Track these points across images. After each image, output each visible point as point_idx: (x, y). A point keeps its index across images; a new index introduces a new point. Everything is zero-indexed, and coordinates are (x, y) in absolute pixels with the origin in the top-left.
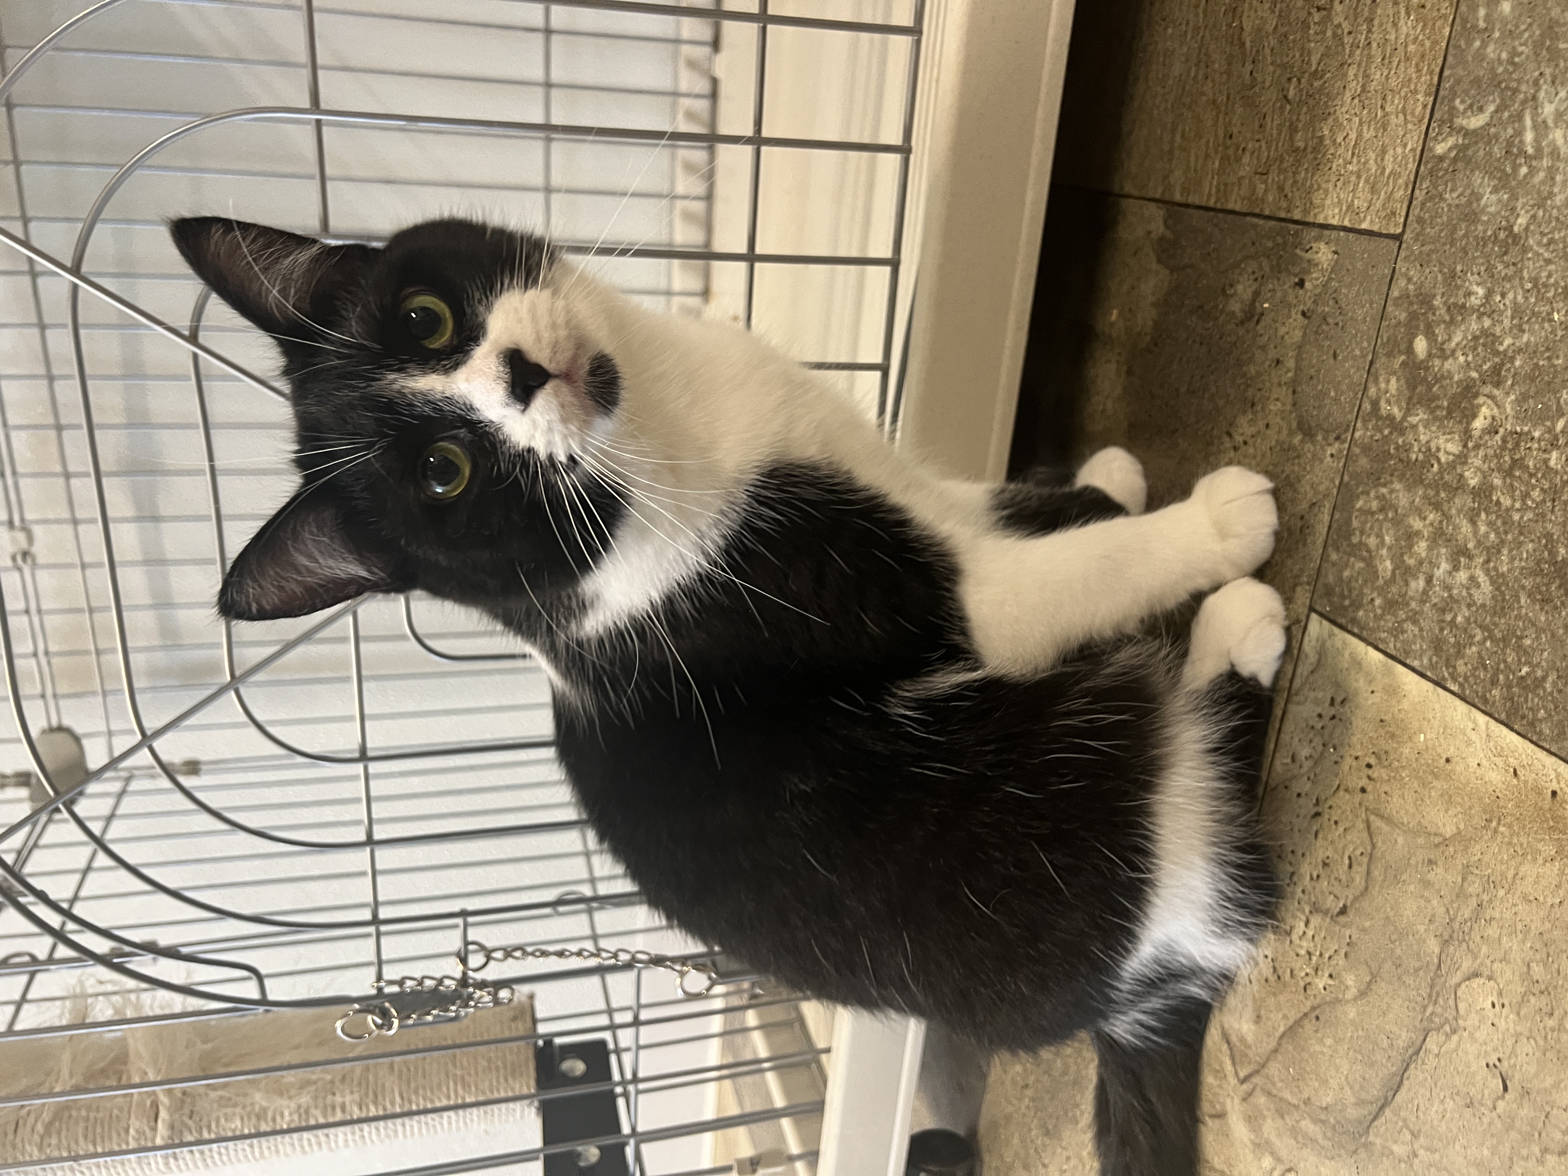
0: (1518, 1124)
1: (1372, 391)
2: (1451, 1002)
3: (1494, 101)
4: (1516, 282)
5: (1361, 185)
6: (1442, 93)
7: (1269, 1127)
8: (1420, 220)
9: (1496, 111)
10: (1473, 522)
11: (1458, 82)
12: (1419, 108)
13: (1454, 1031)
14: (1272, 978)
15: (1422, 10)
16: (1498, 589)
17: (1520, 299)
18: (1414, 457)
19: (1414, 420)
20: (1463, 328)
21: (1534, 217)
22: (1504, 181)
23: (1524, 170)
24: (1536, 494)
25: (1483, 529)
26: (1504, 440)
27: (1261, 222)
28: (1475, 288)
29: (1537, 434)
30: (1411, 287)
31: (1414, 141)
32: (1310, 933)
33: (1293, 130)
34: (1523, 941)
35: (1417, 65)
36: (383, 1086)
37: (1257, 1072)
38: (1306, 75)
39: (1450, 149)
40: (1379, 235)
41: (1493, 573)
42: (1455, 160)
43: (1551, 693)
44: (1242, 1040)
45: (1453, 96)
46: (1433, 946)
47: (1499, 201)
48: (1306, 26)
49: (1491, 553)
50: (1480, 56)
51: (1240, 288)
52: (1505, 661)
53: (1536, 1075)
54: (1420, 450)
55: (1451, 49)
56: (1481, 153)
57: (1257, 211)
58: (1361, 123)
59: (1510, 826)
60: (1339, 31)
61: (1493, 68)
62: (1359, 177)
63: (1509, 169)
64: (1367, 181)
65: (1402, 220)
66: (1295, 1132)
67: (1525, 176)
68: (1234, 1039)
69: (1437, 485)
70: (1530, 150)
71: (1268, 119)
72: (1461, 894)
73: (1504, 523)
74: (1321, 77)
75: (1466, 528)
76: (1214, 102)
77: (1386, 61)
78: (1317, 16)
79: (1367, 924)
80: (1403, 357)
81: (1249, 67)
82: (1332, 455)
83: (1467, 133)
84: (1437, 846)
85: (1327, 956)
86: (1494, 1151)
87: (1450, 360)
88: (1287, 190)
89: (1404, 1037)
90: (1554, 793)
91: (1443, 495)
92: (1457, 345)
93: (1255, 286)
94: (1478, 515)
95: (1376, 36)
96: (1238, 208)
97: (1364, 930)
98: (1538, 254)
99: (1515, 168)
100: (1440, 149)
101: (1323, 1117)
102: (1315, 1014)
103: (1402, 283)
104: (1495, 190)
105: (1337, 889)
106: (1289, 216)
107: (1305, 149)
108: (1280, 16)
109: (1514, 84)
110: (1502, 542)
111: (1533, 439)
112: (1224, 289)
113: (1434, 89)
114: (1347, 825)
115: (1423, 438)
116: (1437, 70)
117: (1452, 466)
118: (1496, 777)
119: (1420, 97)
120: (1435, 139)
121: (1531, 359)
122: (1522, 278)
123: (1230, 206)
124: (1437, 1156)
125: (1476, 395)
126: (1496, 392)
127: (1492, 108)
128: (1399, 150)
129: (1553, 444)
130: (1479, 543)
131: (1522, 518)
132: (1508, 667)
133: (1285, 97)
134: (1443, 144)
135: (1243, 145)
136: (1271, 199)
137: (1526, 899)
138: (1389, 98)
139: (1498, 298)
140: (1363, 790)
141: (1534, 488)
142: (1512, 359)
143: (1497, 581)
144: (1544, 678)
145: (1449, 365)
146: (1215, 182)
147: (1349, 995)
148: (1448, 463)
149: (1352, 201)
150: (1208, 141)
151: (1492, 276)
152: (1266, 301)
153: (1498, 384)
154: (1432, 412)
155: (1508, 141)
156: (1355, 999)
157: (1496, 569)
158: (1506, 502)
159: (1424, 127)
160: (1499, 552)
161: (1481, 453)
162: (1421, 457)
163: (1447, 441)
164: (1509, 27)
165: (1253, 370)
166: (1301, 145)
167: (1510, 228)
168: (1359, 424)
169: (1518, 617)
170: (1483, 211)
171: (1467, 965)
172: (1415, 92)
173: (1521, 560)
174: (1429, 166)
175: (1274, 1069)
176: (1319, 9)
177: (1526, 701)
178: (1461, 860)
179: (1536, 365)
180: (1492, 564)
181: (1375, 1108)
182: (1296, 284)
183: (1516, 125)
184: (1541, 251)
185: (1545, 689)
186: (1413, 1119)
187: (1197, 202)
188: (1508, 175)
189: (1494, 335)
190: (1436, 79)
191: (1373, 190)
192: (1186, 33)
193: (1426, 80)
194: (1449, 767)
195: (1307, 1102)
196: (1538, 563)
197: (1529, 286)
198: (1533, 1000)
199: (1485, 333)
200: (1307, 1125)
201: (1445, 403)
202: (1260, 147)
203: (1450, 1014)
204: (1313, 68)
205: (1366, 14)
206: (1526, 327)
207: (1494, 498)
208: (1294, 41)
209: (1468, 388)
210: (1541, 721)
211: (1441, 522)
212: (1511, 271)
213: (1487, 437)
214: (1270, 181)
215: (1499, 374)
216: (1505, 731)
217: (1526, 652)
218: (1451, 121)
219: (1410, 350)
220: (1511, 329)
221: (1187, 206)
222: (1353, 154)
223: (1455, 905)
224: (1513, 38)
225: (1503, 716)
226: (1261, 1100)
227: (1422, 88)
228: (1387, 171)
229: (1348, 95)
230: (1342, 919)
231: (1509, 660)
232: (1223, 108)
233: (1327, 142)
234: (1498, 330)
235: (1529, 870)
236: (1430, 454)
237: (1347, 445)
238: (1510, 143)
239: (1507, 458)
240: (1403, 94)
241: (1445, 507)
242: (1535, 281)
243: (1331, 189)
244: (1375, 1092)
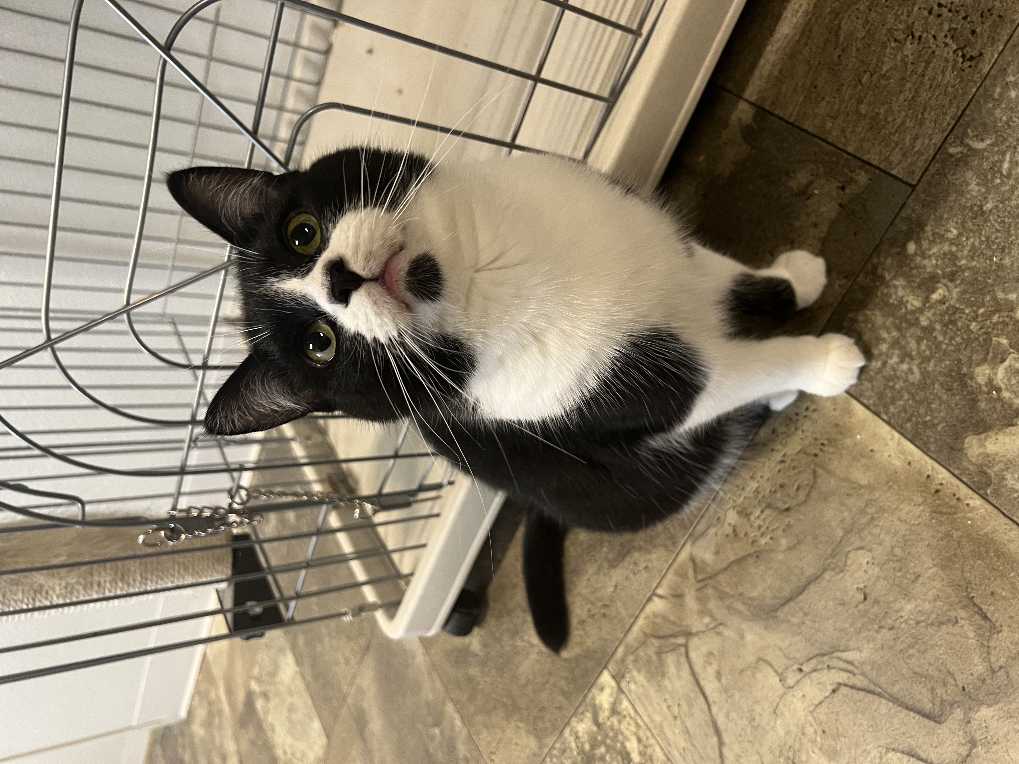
0: (869, 615)
1: (875, 260)
2: (843, 559)
3: (991, 139)
4: (977, 235)
5: (897, 150)
6: (961, 121)
7: (712, 605)
8: (929, 183)
9: (991, 145)
10: (918, 342)
11: (974, 120)
12: (945, 124)
13: (841, 571)
14: (732, 535)
15: (962, 72)
16: (924, 378)
17: (977, 244)
18: (891, 301)
19: (897, 283)
20: (939, 246)
21: (996, 206)
22: (984, 181)
23: (998, 181)
24: (958, 339)
25: (923, 347)
26: (948, 309)
27: (825, 144)
28: (952, 229)
29: (967, 311)
30: (914, 215)
31: (937, 139)
32: (763, 517)
33: (860, 101)
34: (893, 538)
35: (950, 100)
37: (710, 578)
38: (877, 74)
39: (958, 153)
40: (901, 180)
41: (923, 370)
42: (959, 160)
43: (940, 432)
44: (704, 562)
45: (968, 126)
46: (839, 533)
47: (979, 191)
48: (884, 46)
49: (926, 359)
50: (990, 112)
51: (799, 175)
52: (918, 412)
53: (885, 595)
54: (896, 299)
55: (974, 100)
56: (976, 162)
57: (823, 137)
58: (906, 116)
59: (899, 486)
60: (906, 59)
61: (996, 122)
62: (897, 145)
63: (989, 177)
64: (902, 149)
65: (917, 178)
66: (729, 608)
67: (998, 184)
68: (698, 561)
69: (903, 319)
70: (1004, 172)
71: (844, 88)
72: (863, 512)
73: (936, 348)
74: (887, 80)
75: (913, 344)
76: (808, 62)
77: (931, 90)
78: (893, 44)
79: (801, 517)
80: (898, 249)
81: (838, 52)
82: (840, 286)
83: (970, 149)
84: (854, 488)
85: (771, 528)
86: (851, 625)
87: (927, 261)
88: (847, 133)
89: (810, 571)
90: (928, 476)
91: (904, 325)
92: (934, 254)
93: (810, 178)
94: (922, 340)
95: (929, 72)
96: (810, 130)
97: (799, 520)
98: (993, 225)
99: (994, 178)
100: (952, 150)
101: (750, 602)
102: (757, 555)
103: (909, 211)
104: (978, 184)
105: (786, 499)
106: (844, 148)
107: (865, 116)
108: (868, 32)
109: (1005, 135)
110: (932, 357)
111: (964, 313)
112: (787, 173)
113: (957, 118)
114: (801, 469)
115: (900, 294)
116: (962, 108)
117: (913, 312)
118: (897, 463)
119: (948, 118)
120: (950, 144)
121: (974, 275)
122: (980, 234)
123: (805, 127)
124: (817, 625)
125: (937, 282)
126: (950, 284)
127: (989, 142)
128: (927, 141)
129: (975, 319)
130: (919, 353)
131: (947, 348)
132: (919, 415)
133: (860, 81)
134: (954, 149)
135: (823, 95)
136: (834, 134)
137: (899, 519)
138: (928, 110)
139: (964, 239)
140: (816, 455)
141: (958, 336)
142: (963, 271)
143: (925, 374)
144: (938, 425)
145: (926, 262)
146: (797, 109)
147: (781, 548)
148: (911, 311)
149: (889, 157)
150: (798, 83)
151: (964, 227)
152: (817, 189)
153: (952, 281)
154: (909, 282)
155: (993, 163)
156: (785, 551)
157: (925, 368)
158: (940, 338)
159: (945, 135)
160: (929, 360)
161: (932, 311)
162: (896, 302)
163: (914, 299)
164: (1012, 105)
165: (797, 224)
166: (864, 112)
167: (981, 207)
168: (862, 274)
169: (932, 393)
170: (968, 192)
171: (857, 544)
172: (945, 114)
173: (941, 367)
174: (943, 157)
175: (722, 578)
176: (896, 40)
177: (925, 432)
178: (866, 497)
179: (976, 279)
180: (923, 365)
181: (783, 601)
182: (839, 187)
183: (1000, 157)
184: (995, 224)
185: (936, 429)
186: (807, 607)
187: (781, 114)
188: (988, 180)
189: (956, 256)
190: (960, 112)
191: (904, 155)
192: (797, 11)
193: (953, 111)
194: (871, 454)
195: (741, 594)
196: (950, 371)
197: (983, 239)
198: (891, 563)
199: (951, 253)
200: (739, 605)
201: (918, 280)
202: (835, 102)
203: (841, 564)
204: (883, 72)
205: (926, 58)
206: (976, 258)
207: (934, 335)
208: (874, 51)
209: (934, 277)
210: (930, 443)
211: (899, 338)
212: (975, 228)
213: (938, 304)
214: (836, 124)
215: (954, 276)
216: (908, 444)
217: (931, 410)
218: (963, 139)
219: (904, 247)
220: (967, 256)
221: (773, 114)
222: (896, 131)
223: (858, 516)
224: (1012, 112)
225: (910, 436)
226: (710, 591)
227: (950, 113)
228: (916, 149)
229: (902, 98)
230: (786, 513)
231: (921, 412)
232: (814, 68)
233: (881, 117)
234: (959, 254)
235: (906, 508)
236: (902, 303)
237: (850, 283)
238: (994, 164)
239: (947, 318)
240: (937, 112)
241: (904, 331)
242: (988, 238)
243: (877, 143)
244: (786, 593)
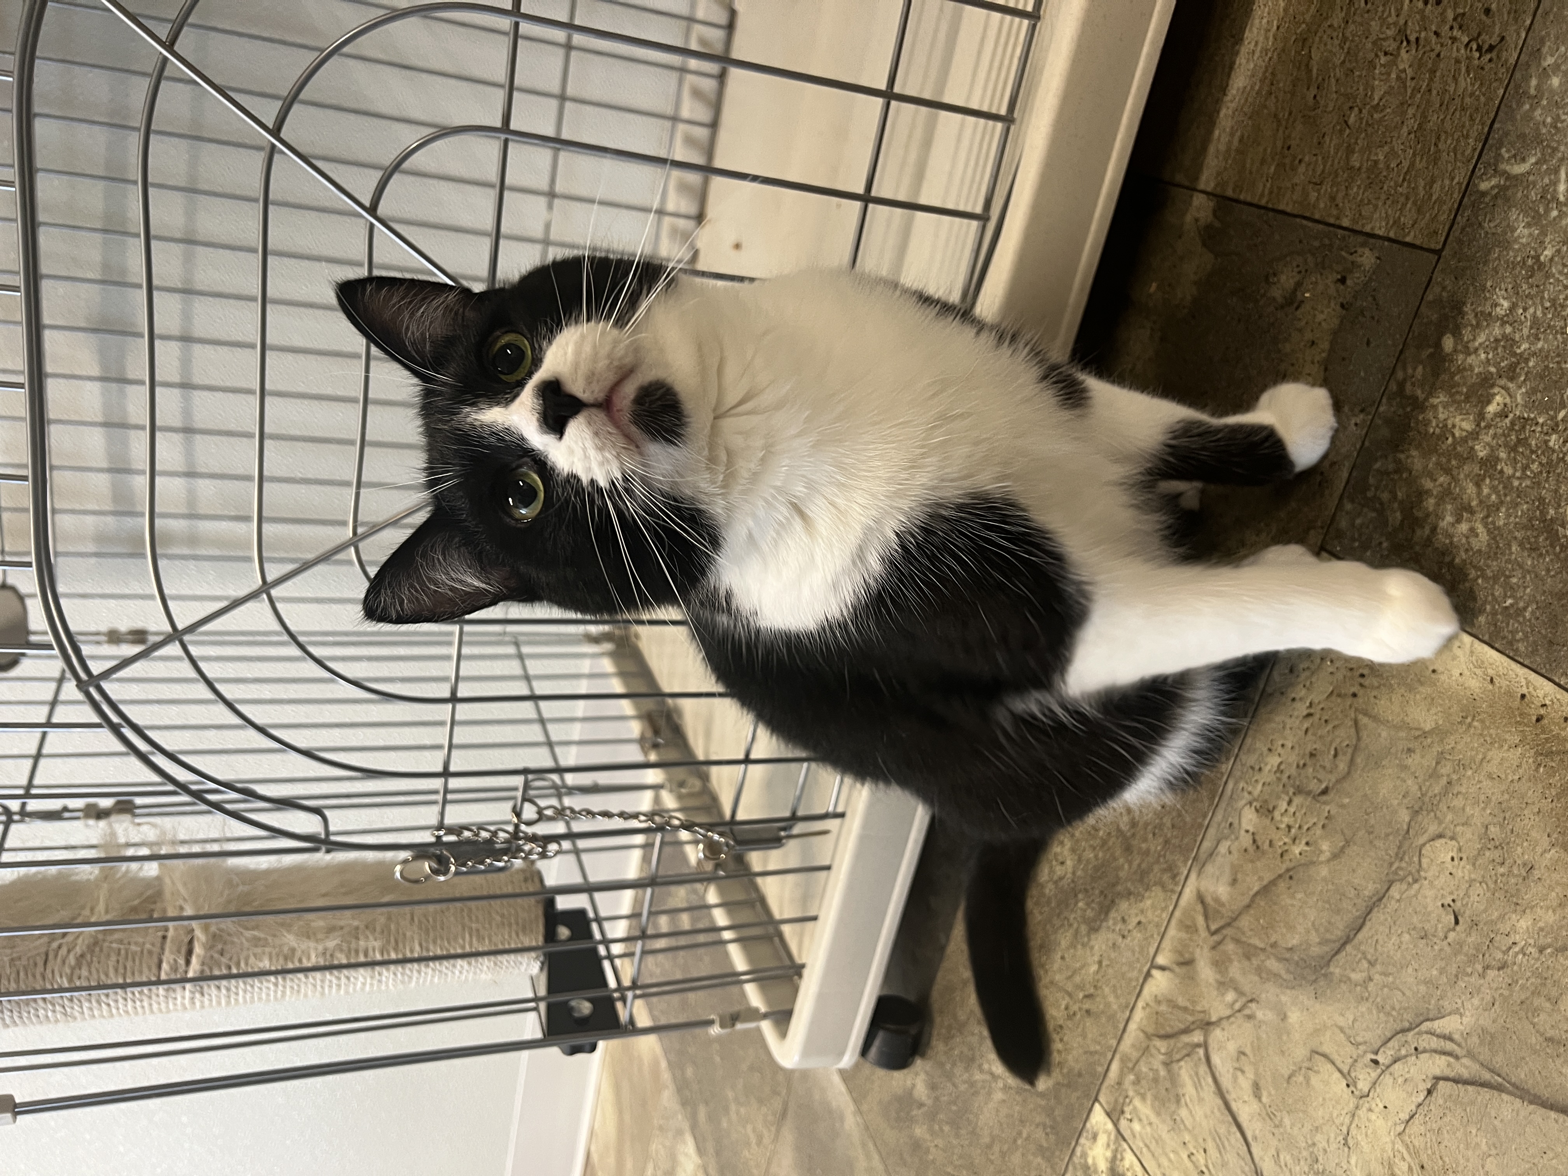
0: (1465, 948)
1: (1400, 375)
2: (1416, 859)
3: (1536, 154)
4: (1538, 301)
5: (1409, 206)
6: (1490, 141)
7: (1235, 970)
8: (1460, 242)
9: (1536, 163)
10: (1478, 485)
11: (1507, 134)
12: (1468, 152)
13: (1416, 881)
14: (1251, 849)
15: (1480, 71)
16: (1494, 538)
17: (1539, 314)
18: (1431, 430)
19: (1435, 401)
20: (1487, 331)
21: (1559, 251)
22: (1536, 219)
23: (1555, 213)
24: (1535, 467)
25: (1486, 491)
26: (1513, 423)
27: (1310, 224)
28: (1502, 301)
29: (1541, 420)
30: (1444, 294)
31: (1461, 176)
32: (1292, 810)
33: (1350, 151)
34: (1484, 809)
35: (1471, 116)
36: (404, 935)
37: (1228, 925)
38: (1368, 107)
39: (1492, 188)
40: (1421, 248)
41: (1491, 526)
42: (1496, 197)
43: (1530, 620)
44: (1217, 900)
45: (1500, 144)
46: (1404, 816)
47: (1530, 235)
48: (1372, 65)
49: (1492, 509)
50: (1528, 117)
51: (1283, 278)
52: (1493, 595)
53: (1485, 911)
54: (1437, 426)
55: (1502, 106)
56: (1520, 194)
57: (1308, 214)
58: (1414, 155)
59: (1482, 721)
60: (1403, 75)
61: (1538, 129)
62: (1407, 199)
63: (1541, 211)
64: (1415, 203)
65: (1443, 239)
66: (1259, 971)
67: (1555, 219)
68: (1209, 900)
69: (1452, 453)
70: (1562, 198)
71: (1327, 139)
72: (1434, 775)
73: (1505, 488)
74: (1382, 111)
75: (1471, 489)
76: (1275, 116)
77: (1444, 107)
78: (1383, 60)
79: (1346, 801)
80: (1431, 350)
81: (1313, 91)
82: (1356, 424)
83: (1509, 177)
84: (1416, 738)
85: (1305, 827)
86: (1442, 971)
87: (1473, 357)
88: (1339, 200)
89: (1370, 888)
90: (1523, 696)
91: (1454, 462)
92: (1480, 344)
93: (1298, 277)
94: (1483, 480)
95: (1437, 86)
96: (1289, 209)
97: (1343, 806)
98: (1558, 280)
99: (1548, 211)
100: (1484, 186)
101: (1288, 956)
102: (1289, 875)
103: (1437, 290)
104: (1528, 225)
105: (1321, 775)
106: (1337, 222)
107: (1359, 169)
108: (1348, 52)
109: (1554, 145)
110: (1502, 502)
111: (1537, 424)
112: (1267, 278)
113: (1483, 137)
114: (1336, 723)
115: (1441, 416)
116: (1489, 122)
117: (1464, 440)
118: (1475, 684)
119: (1471, 141)
120: (1481, 177)
121: (1543, 362)
122: (1542, 298)
123: (1282, 207)
124: (1391, 979)
125: (1493, 386)
126: (1510, 385)
127: (1533, 160)
128: (1447, 182)
129: (1554, 429)
130: (1481, 502)
131: (1520, 484)
132: (1495, 599)
133: (1346, 122)
134: (1486, 183)
135: (1300, 157)
136: (1322, 205)
137: (1490, 776)
138: (1443, 137)
139: (1521, 311)
140: (1354, 695)
141: (1533, 461)
142: (1527, 360)
143: (1494, 532)
144: (1525, 609)
145: (1471, 360)
146: (1268, 185)
147: (1323, 858)
148: (1461, 438)
149: (1399, 218)
150: (1265, 150)
151: (1518, 293)
152: (1308, 291)
153: (1512, 379)
154: (1452, 395)
155: (1543, 188)
156: (1329, 861)
157: (1493, 523)
158: (1509, 471)
159: (1471, 167)
160: (1498, 509)
161: (1491, 432)
162: (1438, 431)
163: (1463, 420)
164: (1556, 98)
165: (1288, 348)
166: (1357, 165)
167: (1537, 258)
168: (1384, 400)
169: (1508, 561)
170: (1516, 240)
171: (1433, 829)
172: (1467, 137)
173: (1516, 517)
174: (1473, 198)
175: (1245, 922)
176: (1386, 54)
177: (1508, 624)
178: (1437, 748)
179: (1547, 367)
180: (1490, 519)
181: (1337, 945)
182: (1339, 280)
183: (1552, 177)
184: (1561, 278)
185: (1524, 617)
186: (1372, 951)
187: (1249, 199)
188: (1541, 215)
189: (1513, 340)
190: (1486, 129)
191: (1419, 211)
192: (1254, 52)
193: (1476, 130)
194: (1433, 676)
195: (1274, 945)
196: (1530, 520)
197: (1548, 304)
198: (1487, 853)
199: (1505, 337)
200: (1272, 964)
201: (1465, 390)
202: (1317, 160)
203: (1413, 869)
204: (1376, 102)
205: (1430, 65)
206: (1541, 336)
207: (1499, 467)
208: (1360, 76)
209: (1486, 379)
210: (1518, 641)
211: (1449, 484)
212: (1534, 291)
213: (1498, 420)
214: (1322, 191)
215: (1515, 370)
216: (1486, 648)
217: (1512, 588)
218: (1496, 165)
219: (1438, 345)
220: (1528, 337)
221: (1237, 201)
222: (1404, 180)
223: (1428, 784)
224: (1558, 108)
225: (1486, 638)
226: (1230, 947)
227: (1474, 134)
228: (1434, 198)
229: (1405, 130)
230: (1324, 798)
231: (1497, 594)
232: (1284, 123)
233: (1381, 166)
234: (1517, 337)
235: (1495, 755)
236: (1446, 430)
237: (1370, 417)
238: (1545, 190)
239: (1513, 437)
240: (1456, 137)
241: (1455, 472)
242: (1553, 301)
243: (1380, 204)
244: (1338, 932)
